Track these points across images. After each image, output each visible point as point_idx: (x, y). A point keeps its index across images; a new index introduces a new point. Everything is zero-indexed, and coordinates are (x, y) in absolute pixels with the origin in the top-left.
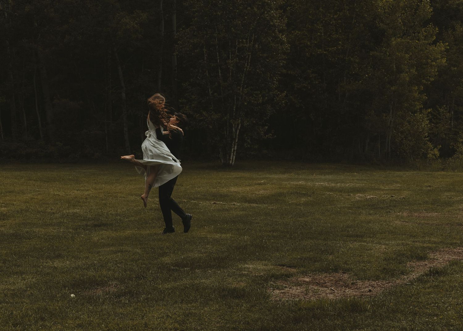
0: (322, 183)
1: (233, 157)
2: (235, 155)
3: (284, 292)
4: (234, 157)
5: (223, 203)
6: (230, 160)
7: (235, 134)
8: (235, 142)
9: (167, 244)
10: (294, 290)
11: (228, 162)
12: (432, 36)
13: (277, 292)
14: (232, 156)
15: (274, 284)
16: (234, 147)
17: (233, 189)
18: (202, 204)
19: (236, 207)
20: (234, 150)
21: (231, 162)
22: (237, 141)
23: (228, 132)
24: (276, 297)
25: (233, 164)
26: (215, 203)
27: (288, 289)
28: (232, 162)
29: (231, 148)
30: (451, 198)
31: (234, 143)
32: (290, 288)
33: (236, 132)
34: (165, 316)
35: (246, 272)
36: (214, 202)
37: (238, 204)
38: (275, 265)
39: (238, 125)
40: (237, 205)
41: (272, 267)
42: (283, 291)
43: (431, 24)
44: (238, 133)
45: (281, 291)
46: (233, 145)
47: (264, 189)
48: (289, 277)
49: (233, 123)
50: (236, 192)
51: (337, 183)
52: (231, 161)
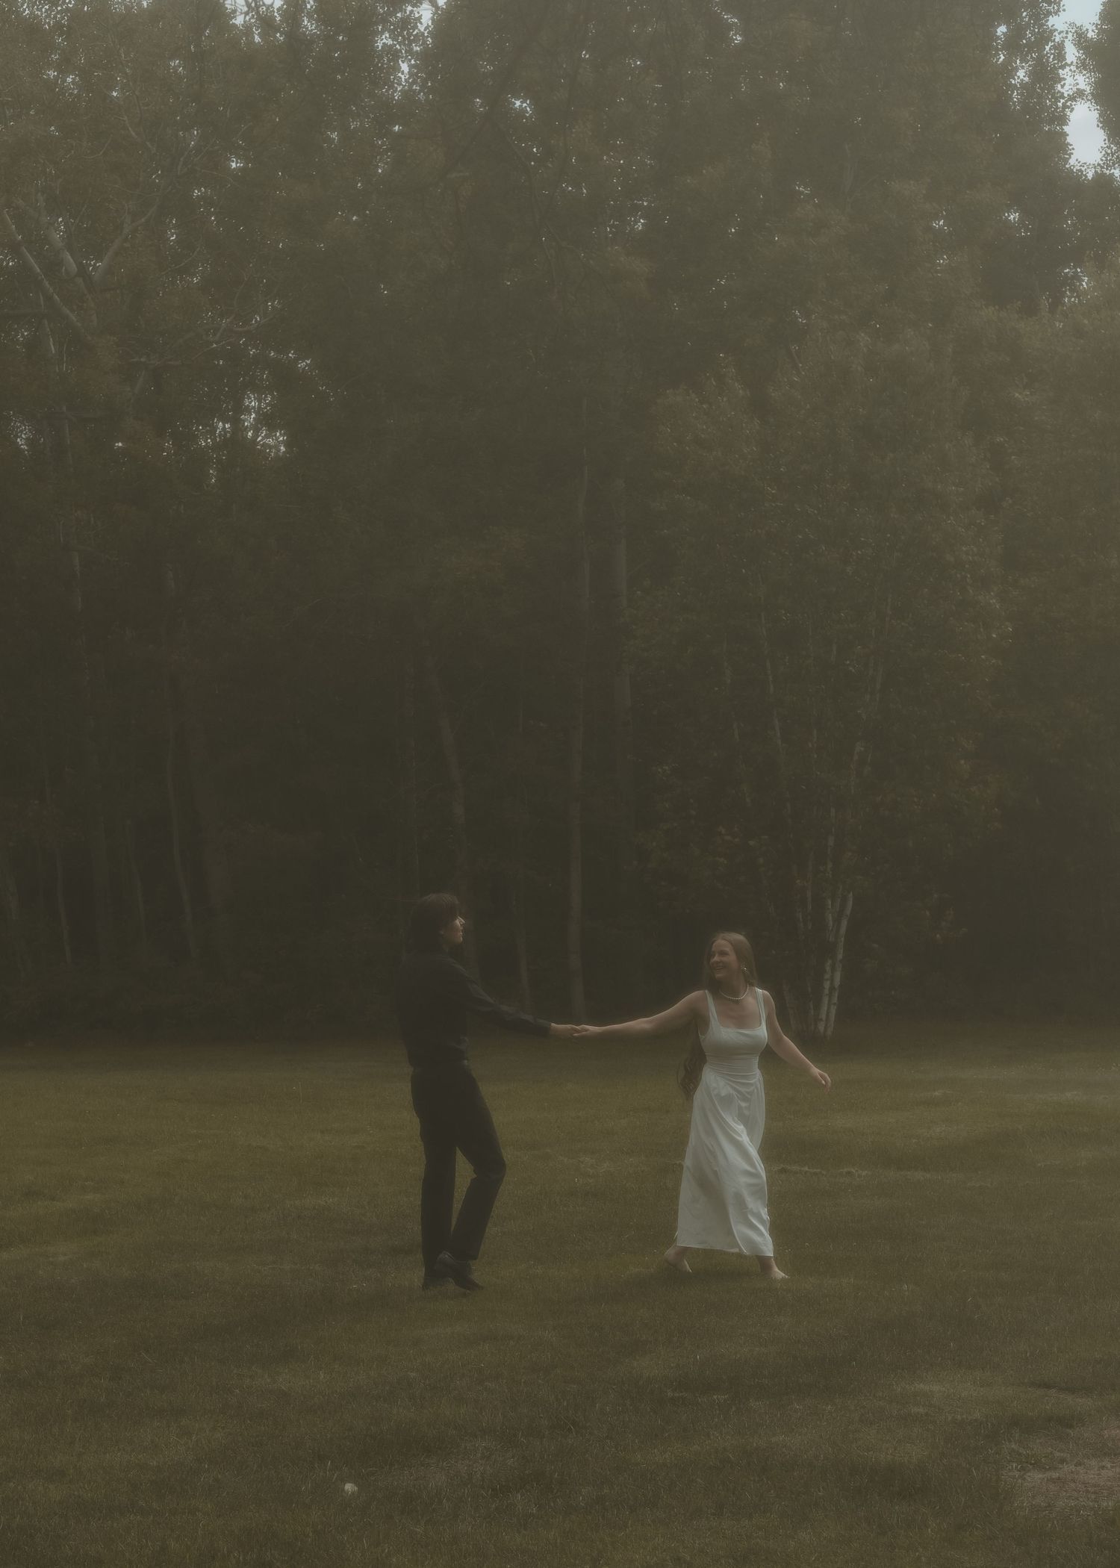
1: (828, 1011)
2: (834, 1002)
3: (1059, 1478)
4: (833, 1012)
5: (811, 1170)
6: (817, 1020)
7: (834, 932)
8: (833, 960)
10: (1092, 1472)
11: (811, 1027)
13: (1035, 1477)
14: (826, 1008)
15: (1021, 1450)
16: (832, 978)
17: (839, 1122)
19: (855, 1183)
20: (832, 989)
21: (821, 1028)
22: (840, 956)
23: (809, 928)
24: (1034, 1497)
25: (829, 1032)
26: (782, 1170)
27: (1072, 1468)
28: (826, 1028)
29: (822, 980)
31: (829, 961)
32: (1079, 1464)
33: (838, 927)
34: (668, 1558)
35: (921, 1410)
36: (781, 1165)
37: (864, 1173)
38: (1018, 1385)
39: (843, 901)
40: (859, 1176)
41: (1010, 1390)
42: (1055, 1475)
44: (842, 930)
45: (1048, 1474)
46: (828, 969)
47: (946, 1120)
48: (1071, 1427)
50: (850, 1130)
52: (823, 1023)
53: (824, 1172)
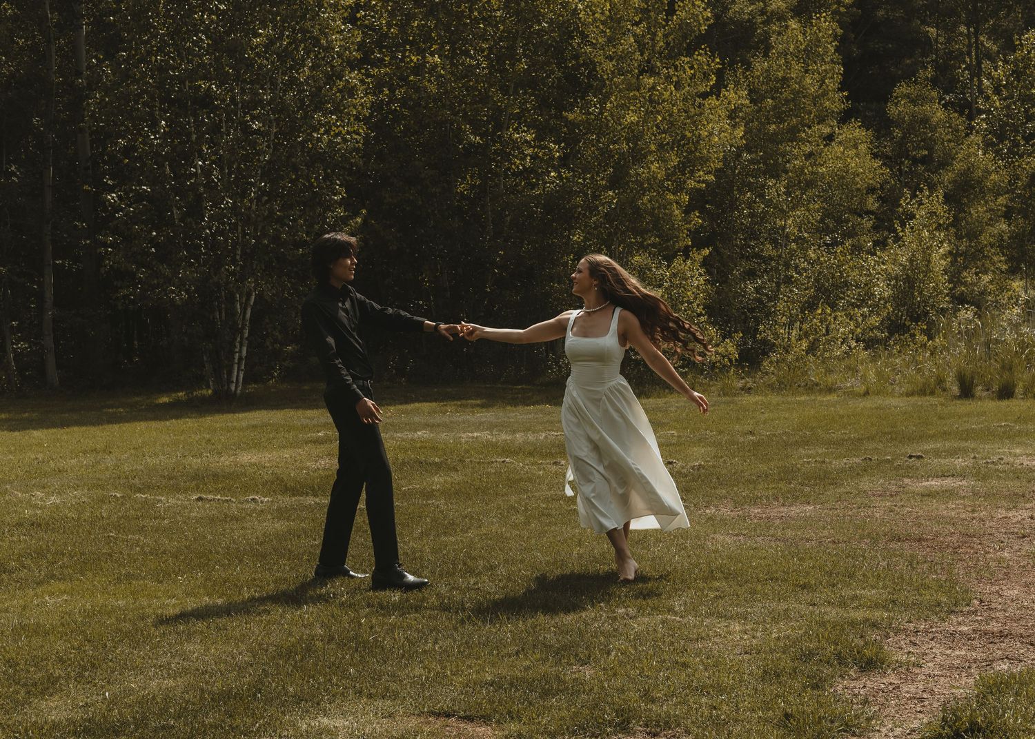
0: (475, 435)
1: (238, 374)
2: (242, 370)
4: (241, 376)
5: (223, 498)
6: (230, 382)
7: (241, 317)
8: (242, 338)
9: (60, 646)
11: (226, 388)
12: (706, 76)
14: (236, 373)
16: (240, 351)
17: (246, 458)
18: (167, 501)
19: (259, 508)
20: (240, 359)
21: (233, 388)
23: (224, 314)
25: (239, 392)
26: (200, 499)
28: (236, 387)
29: (233, 353)
30: (824, 462)
31: (239, 339)
33: (245, 313)
36: (199, 495)
37: (266, 500)
38: (419, 715)
39: (249, 295)
40: (262, 502)
41: (413, 722)
43: (703, 47)
44: (248, 315)
46: (238, 344)
47: (329, 455)
49: (235, 291)
50: (255, 464)
51: (514, 432)
52: (234, 385)
53: (233, 500)
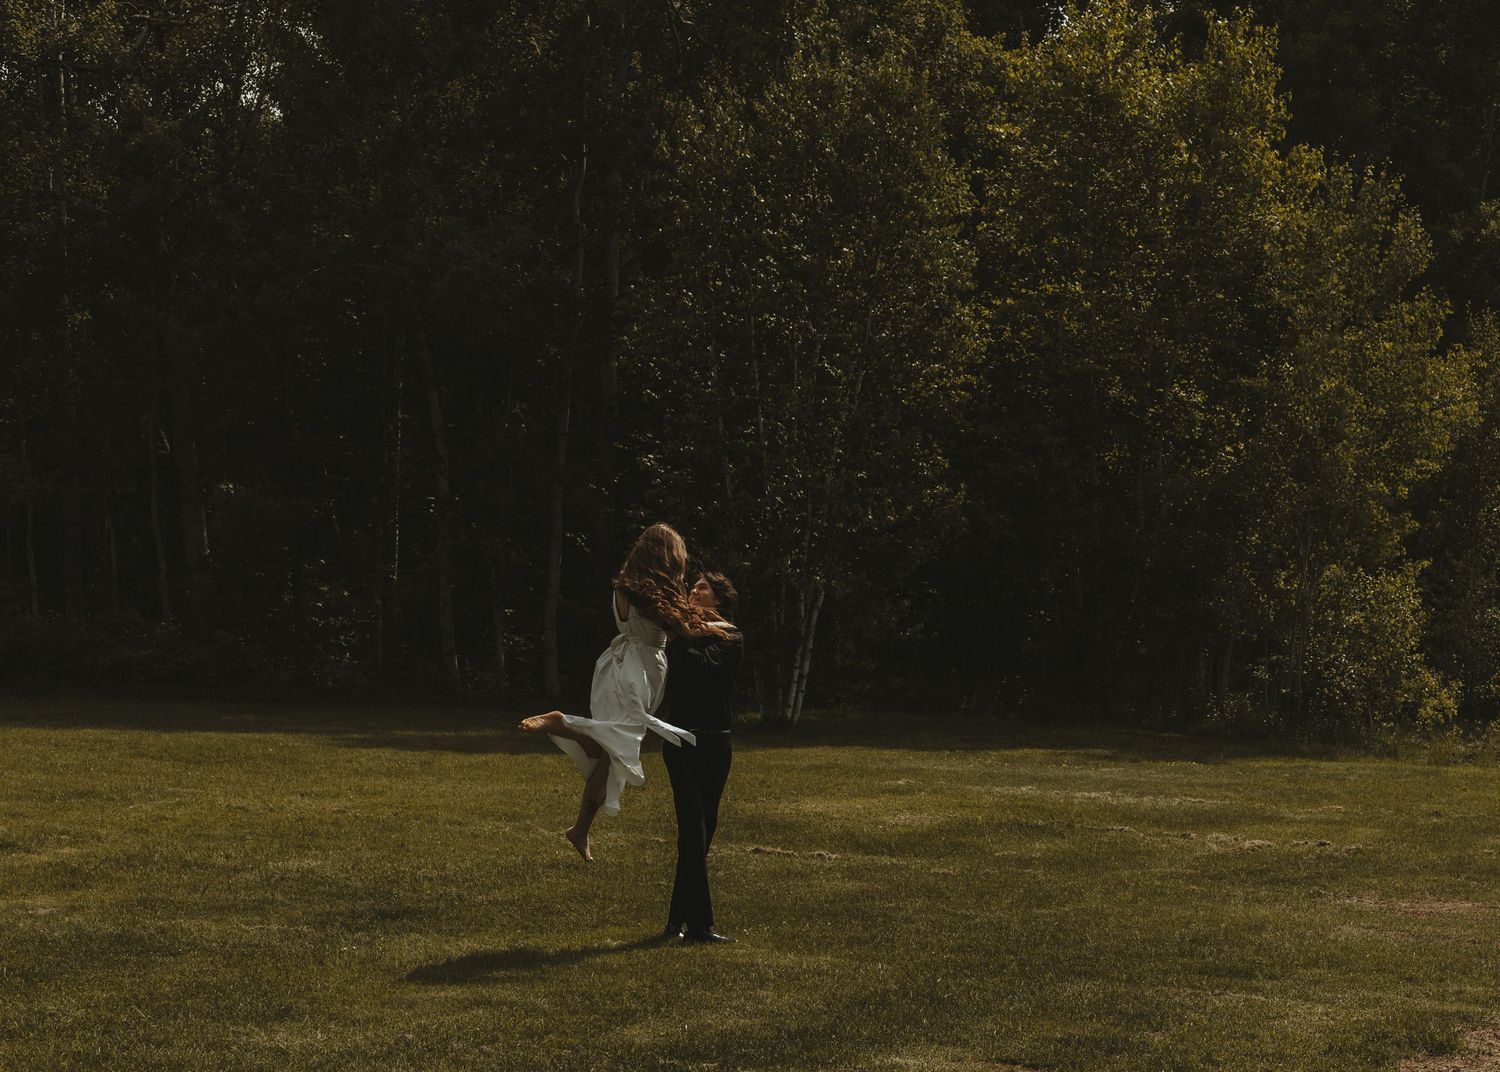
0: (1093, 795)
1: (796, 697)
2: (802, 691)
4: (801, 699)
5: (785, 852)
6: (786, 705)
7: (805, 622)
8: (804, 650)
11: (781, 713)
12: (1432, 326)
14: (794, 695)
16: (801, 667)
17: (810, 806)
19: (826, 865)
20: (801, 676)
21: (789, 715)
22: (810, 646)
23: (783, 617)
25: (795, 719)
26: (757, 851)
28: (794, 713)
29: (792, 669)
31: (800, 651)
33: (810, 618)
36: (756, 846)
37: (834, 856)
38: (986, 1061)
39: (816, 596)
40: (830, 859)
41: (979, 1065)
43: (1425, 288)
44: (814, 621)
46: (798, 658)
47: (911, 808)
49: (798, 587)
50: (820, 814)
51: (1142, 794)
52: (791, 710)
53: (796, 854)
